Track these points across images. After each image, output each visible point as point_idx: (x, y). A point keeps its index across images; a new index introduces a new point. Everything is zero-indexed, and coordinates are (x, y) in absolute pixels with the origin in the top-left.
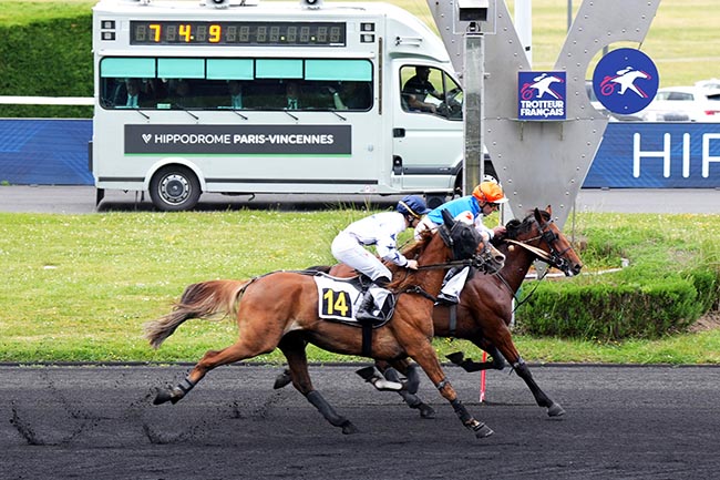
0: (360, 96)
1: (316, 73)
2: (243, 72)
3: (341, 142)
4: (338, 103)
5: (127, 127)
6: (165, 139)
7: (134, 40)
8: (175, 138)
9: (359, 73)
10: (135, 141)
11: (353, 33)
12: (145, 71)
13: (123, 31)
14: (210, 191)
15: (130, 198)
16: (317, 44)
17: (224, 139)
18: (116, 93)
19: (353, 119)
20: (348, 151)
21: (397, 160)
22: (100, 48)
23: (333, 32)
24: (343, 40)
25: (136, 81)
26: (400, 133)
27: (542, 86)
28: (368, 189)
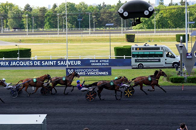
0: (161, 56)
1: (156, 53)
2: (148, 53)
3: (159, 61)
4: (159, 56)
5: (135, 59)
6: (139, 61)
7: (136, 50)
8: (141, 61)
9: (161, 53)
10: (136, 61)
11: (160, 48)
12: (137, 53)
13: (135, 49)
14: (145, 66)
15: (136, 67)
16: (156, 50)
17: (146, 61)
18: (134, 56)
19: (160, 58)
20: (160, 62)
21: (166, 63)
22: (132, 51)
23: (158, 49)
24: (159, 49)
25: (136, 54)
26: (166, 60)
27: (189, 54)
28: (162, 66)
